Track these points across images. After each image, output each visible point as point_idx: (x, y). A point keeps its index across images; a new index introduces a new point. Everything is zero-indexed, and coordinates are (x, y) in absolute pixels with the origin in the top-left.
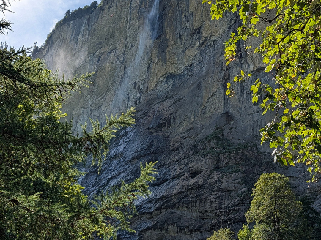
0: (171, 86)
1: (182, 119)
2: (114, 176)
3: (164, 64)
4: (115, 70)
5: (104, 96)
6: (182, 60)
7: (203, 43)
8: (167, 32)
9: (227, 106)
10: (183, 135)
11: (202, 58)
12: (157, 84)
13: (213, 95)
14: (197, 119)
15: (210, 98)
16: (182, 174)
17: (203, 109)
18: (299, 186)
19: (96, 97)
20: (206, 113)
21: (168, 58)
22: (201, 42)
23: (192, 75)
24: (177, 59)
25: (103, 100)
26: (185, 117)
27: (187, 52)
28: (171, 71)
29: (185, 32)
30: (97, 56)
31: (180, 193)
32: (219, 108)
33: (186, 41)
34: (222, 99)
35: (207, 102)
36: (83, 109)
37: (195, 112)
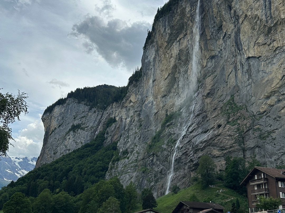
0: (214, 64)
1: (218, 89)
2: (191, 125)
3: (207, 51)
6: (216, 48)
7: (225, 36)
8: (206, 30)
9: (237, 80)
10: (218, 100)
11: (226, 46)
12: (207, 63)
13: (230, 74)
14: (224, 89)
15: (229, 76)
16: (214, 127)
17: (226, 82)
18: (263, 129)
19: (183, 67)
20: (228, 84)
21: (209, 47)
22: (223, 35)
23: (222, 57)
24: (213, 47)
25: (187, 67)
26: (219, 88)
27: (217, 43)
28: (212, 55)
29: (214, 30)
30: (178, 41)
31: (212, 138)
32: (233, 82)
33: (216, 36)
34: (234, 76)
35: (228, 78)
36: (179, 74)
37: (223, 85)
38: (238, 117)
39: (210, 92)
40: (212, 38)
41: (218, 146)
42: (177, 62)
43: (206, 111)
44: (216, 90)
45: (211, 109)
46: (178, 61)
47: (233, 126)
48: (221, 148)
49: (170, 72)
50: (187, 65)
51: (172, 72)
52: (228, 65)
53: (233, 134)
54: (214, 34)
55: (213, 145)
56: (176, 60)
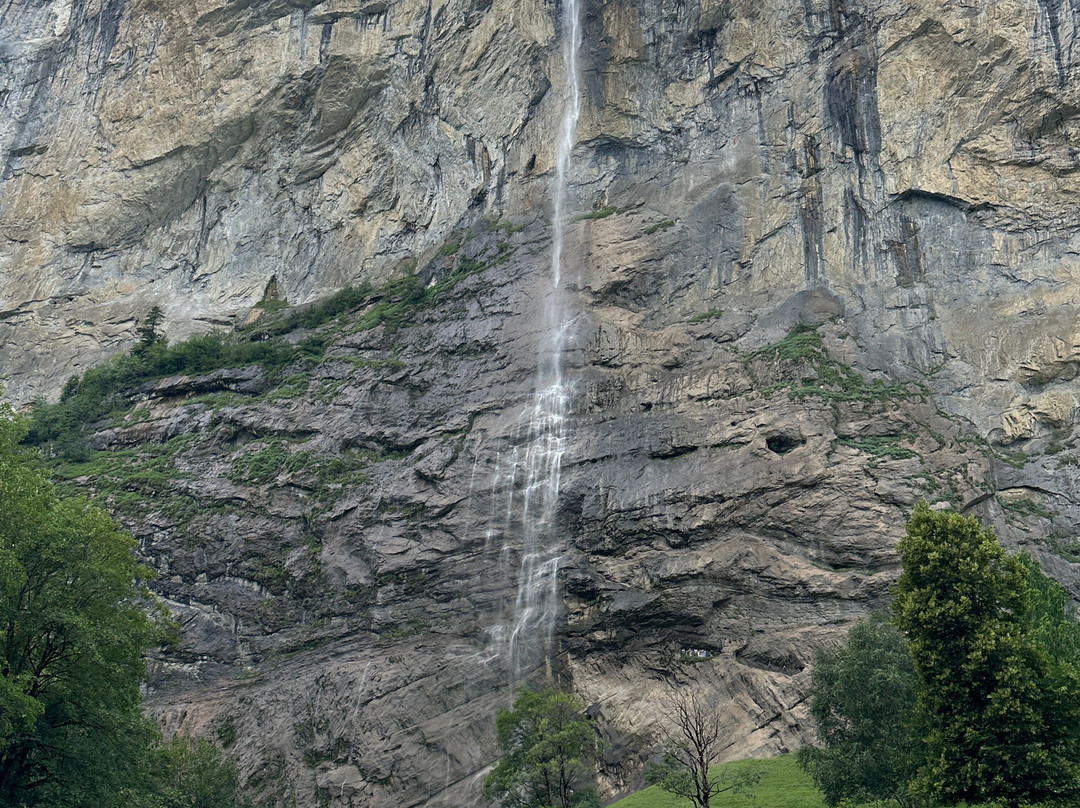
0: (611, 178)
1: (682, 283)
2: (488, 409)
4: (384, 81)
5: (333, 151)
6: (654, 110)
7: (722, 78)
8: (609, 18)
9: (816, 271)
10: (694, 328)
11: (718, 119)
13: (773, 234)
14: (727, 290)
15: (762, 241)
16: (741, 439)
17: (742, 266)
18: (1059, 513)
19: (303, 147)
20: (753, 278)
21: (610, 94)
22: (717, 73)
23: (686, 161)
24: (638, 103)
25: (327, 161)
26: (690, 280)
27: (669, 91)
28: (615, 134)
29: (671, 32)
30: (318, 20)
31: (762, 491)
32: (790, 274)
33: (671, 58)
34: (799, 250)
35: (756, 251)
36: (248, 173)
37: (720, 270)
38: (895, 427)
39: (630, 282)
40: (647, 60)
41: (816, 541)
42: (273, 108)
43: (613, 362)
44: (669, 287)
45: (648, 360)
46: (287, 106)
47: (894, 459)
48: (832, 555)
49: (193, 142)
50: (330, 148)
51: (205, 144)
52: (758, 195)
53: (908, 498)
54: (668, 47)
55: (776, 528)
56: (269, 97)
